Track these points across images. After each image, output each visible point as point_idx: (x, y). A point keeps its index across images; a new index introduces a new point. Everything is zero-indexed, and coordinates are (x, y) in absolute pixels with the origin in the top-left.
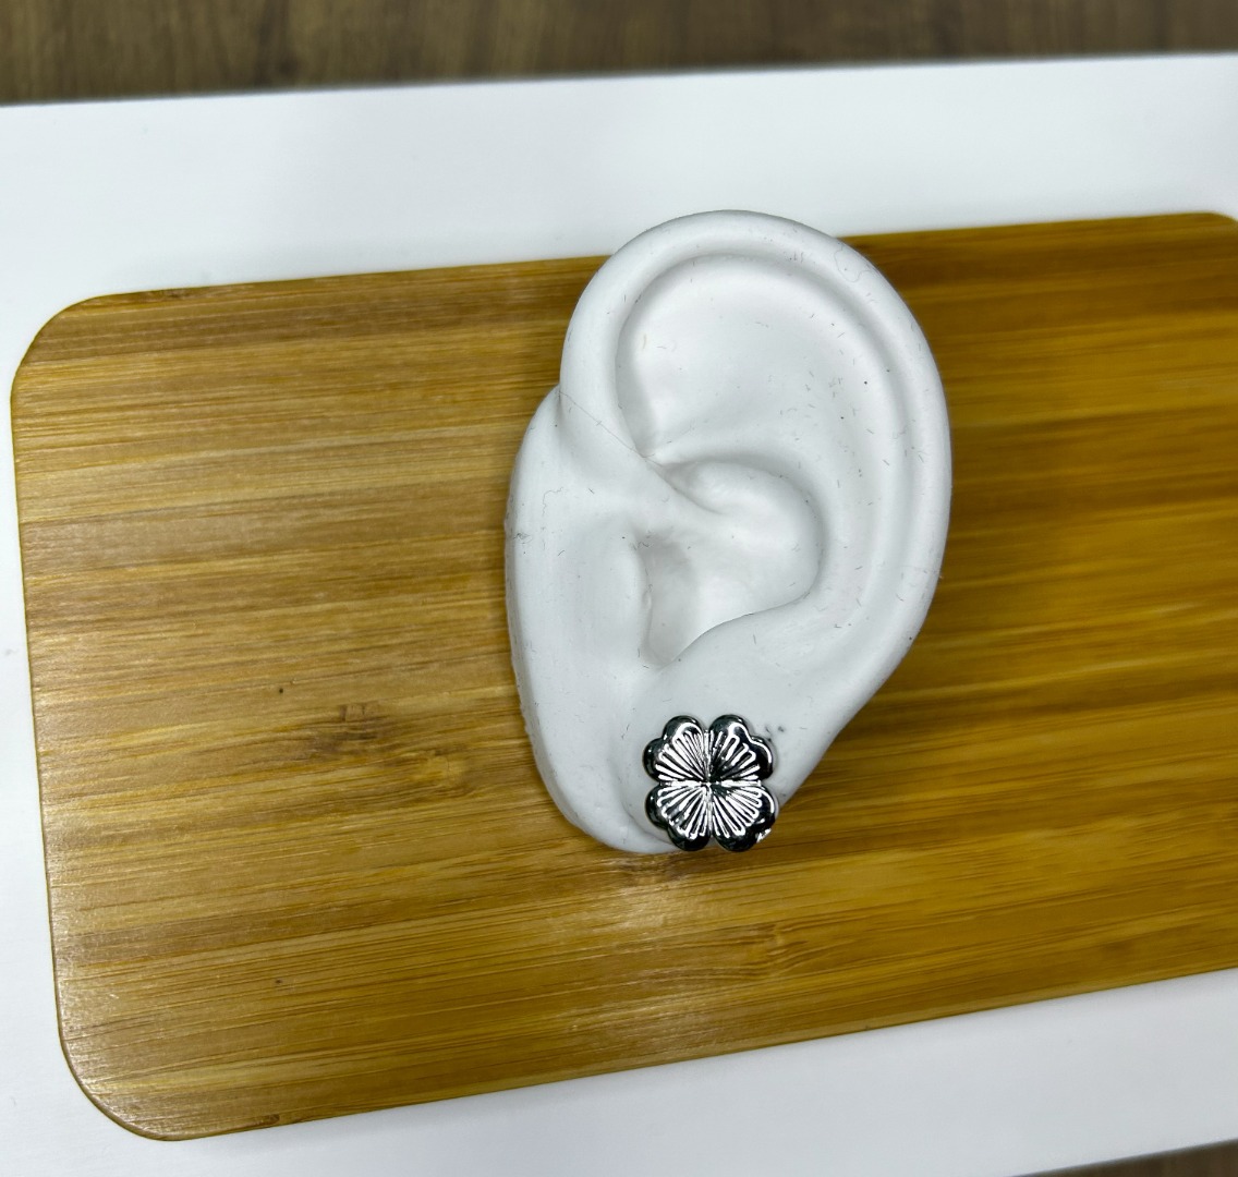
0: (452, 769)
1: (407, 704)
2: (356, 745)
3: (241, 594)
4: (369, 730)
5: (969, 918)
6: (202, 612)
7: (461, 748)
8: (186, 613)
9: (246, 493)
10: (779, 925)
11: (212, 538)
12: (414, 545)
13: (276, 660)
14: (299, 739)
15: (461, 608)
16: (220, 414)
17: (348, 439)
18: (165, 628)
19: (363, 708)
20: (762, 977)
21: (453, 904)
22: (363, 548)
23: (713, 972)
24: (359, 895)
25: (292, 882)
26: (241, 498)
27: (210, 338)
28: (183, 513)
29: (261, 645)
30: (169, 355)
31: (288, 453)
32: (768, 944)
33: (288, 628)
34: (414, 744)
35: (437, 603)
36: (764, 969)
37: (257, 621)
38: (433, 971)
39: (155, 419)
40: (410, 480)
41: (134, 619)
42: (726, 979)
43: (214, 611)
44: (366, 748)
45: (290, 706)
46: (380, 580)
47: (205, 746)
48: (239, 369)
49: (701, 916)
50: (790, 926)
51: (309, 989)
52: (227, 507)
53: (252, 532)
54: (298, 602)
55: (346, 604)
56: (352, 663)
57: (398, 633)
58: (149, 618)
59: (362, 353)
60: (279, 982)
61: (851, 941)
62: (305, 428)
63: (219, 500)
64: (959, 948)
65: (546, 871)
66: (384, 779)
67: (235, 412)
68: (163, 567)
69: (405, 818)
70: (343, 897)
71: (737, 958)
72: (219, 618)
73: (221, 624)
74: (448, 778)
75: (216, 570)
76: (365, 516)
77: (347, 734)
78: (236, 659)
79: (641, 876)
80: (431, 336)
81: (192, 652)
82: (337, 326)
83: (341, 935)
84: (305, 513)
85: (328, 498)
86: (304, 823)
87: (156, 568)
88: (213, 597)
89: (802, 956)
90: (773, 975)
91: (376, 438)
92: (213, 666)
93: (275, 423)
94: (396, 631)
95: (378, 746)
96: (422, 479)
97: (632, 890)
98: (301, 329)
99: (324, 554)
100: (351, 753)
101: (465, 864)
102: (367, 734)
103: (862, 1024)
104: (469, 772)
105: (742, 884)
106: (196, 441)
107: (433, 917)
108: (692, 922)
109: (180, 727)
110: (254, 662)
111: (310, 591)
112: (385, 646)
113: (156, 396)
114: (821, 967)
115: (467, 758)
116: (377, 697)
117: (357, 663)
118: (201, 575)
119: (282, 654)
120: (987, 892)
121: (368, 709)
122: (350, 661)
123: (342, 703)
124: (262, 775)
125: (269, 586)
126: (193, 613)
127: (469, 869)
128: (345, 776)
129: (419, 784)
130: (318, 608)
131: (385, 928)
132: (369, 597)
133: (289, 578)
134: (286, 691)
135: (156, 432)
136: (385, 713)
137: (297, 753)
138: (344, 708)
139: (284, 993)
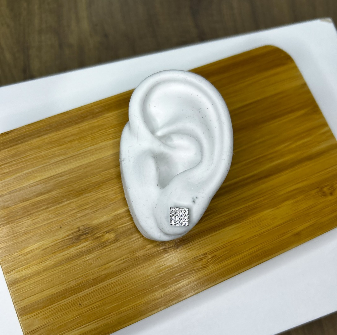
0: (112, 236)
1: (95, 222)
2: (84, 236)
3: (44, 205)
4: (87, 232)
5: (257, 237)
6: (35, 212)
7: (112, 230)
8: (31, 214)
9: (38, 179)
10: (208, 252)
11: (32, 193)
12: (87, 180)
13: (57, 220)
14: (69, 239)
15: (103, 193)
16: (26, 160)
17: (62, 158)
18: (26, 219)
19: (84, 226)
20: (208, 267)
21: (121, 271)
22: (73, 185)
23: (194, 270)
24: (96, 276)
25: (77, 277)
26: (37, 180)
27: (19, 142)
28: (23, 189)
29: (52, 217)
30: (10, 149)
31: (47, 165)
32: (207, 258)
33: (59, 211)
34: (100, 232)
35: (96, 194)
36: (208, 265)
37: (50, 211)
38: (121, 290)
39: (10, 166)
40: (81, 164)
41: (17, 219)
42: (199, 271)
43: (38, 211)
44: (87, 236)
45: (65, 231)
46: (80, 192)
47: (44, 247)
48: (29, 147)
49: (188, 256)
50: (211, 252)
51: (89, 304)
52: (35, 184)
53: (43, 188)
54: (60, 203)
55: (73, 200)
56: (78, 215)
57: (88, 204)
58: (21, 218)
59: (60, 135)
60: (80, 304)
61: (228, 252)
62: (50, 158)
63: (32, 182)
64: (257, 246)
65: (144, 256)
66: (94, 243)
67: (31, 159)
68: (22, 204)
69: (102, 252)
70: (91, 277)
71: (200, 264)
72: (40, 213)
73: (40, 214)
74: (111, 239)
75: (36, 200)
76: (71, 176)
77: (81, 234)
78: (47, 222)
79: (169, 250)
80: (77, 126)
81: (35, 224)
82: (52, 130)
83: (93, 287)
84: (56, 180)
85: (60, 174)
86: (76, 261)
87: (20, 204)
88: (37, 208)
89: (216, 259)
90: (210, 266)
91: (69, 155)
92: (41, 226)
93: (42, 159)
94: (87, 204)
95: (90, 235)
96: (84, 163)
97: (167, 255)
98: (43, 133)
99: (63, 189)
100: (84, 239)
101: (122, 260)
102: (87, 233)
103: (237, 273)
104: (116, 236)
105: (196, 245)
106: (22, 169)
107: (117, 276)
108: (185, 258)
109: (36, 244)
110: (52, 222)
111: (62, 200)
112: (86, 209)
113: (9, 160)
114: (222, 261)
115: (115, 232)
116: (87, 222)
117: (79, 215)
118: (32, 203)
119: (59, 218)
120: (260, 229)
121: (85, 226)
122: (77, 215)
123: (78, 226)
124: (62, 251)
125: (51, 201)
126: (33, 213)
127: (123, 261)
128: (83, 245)
129: (104, 242)
130: (65, 203)
131: (104, 282)
132: (78, 197)
133: (55, 198)
134: (62, 227)
135: (11, 169)
136: (90, 226)
137: (70, 243)
138: (79, 228)
139: (82, 307)
